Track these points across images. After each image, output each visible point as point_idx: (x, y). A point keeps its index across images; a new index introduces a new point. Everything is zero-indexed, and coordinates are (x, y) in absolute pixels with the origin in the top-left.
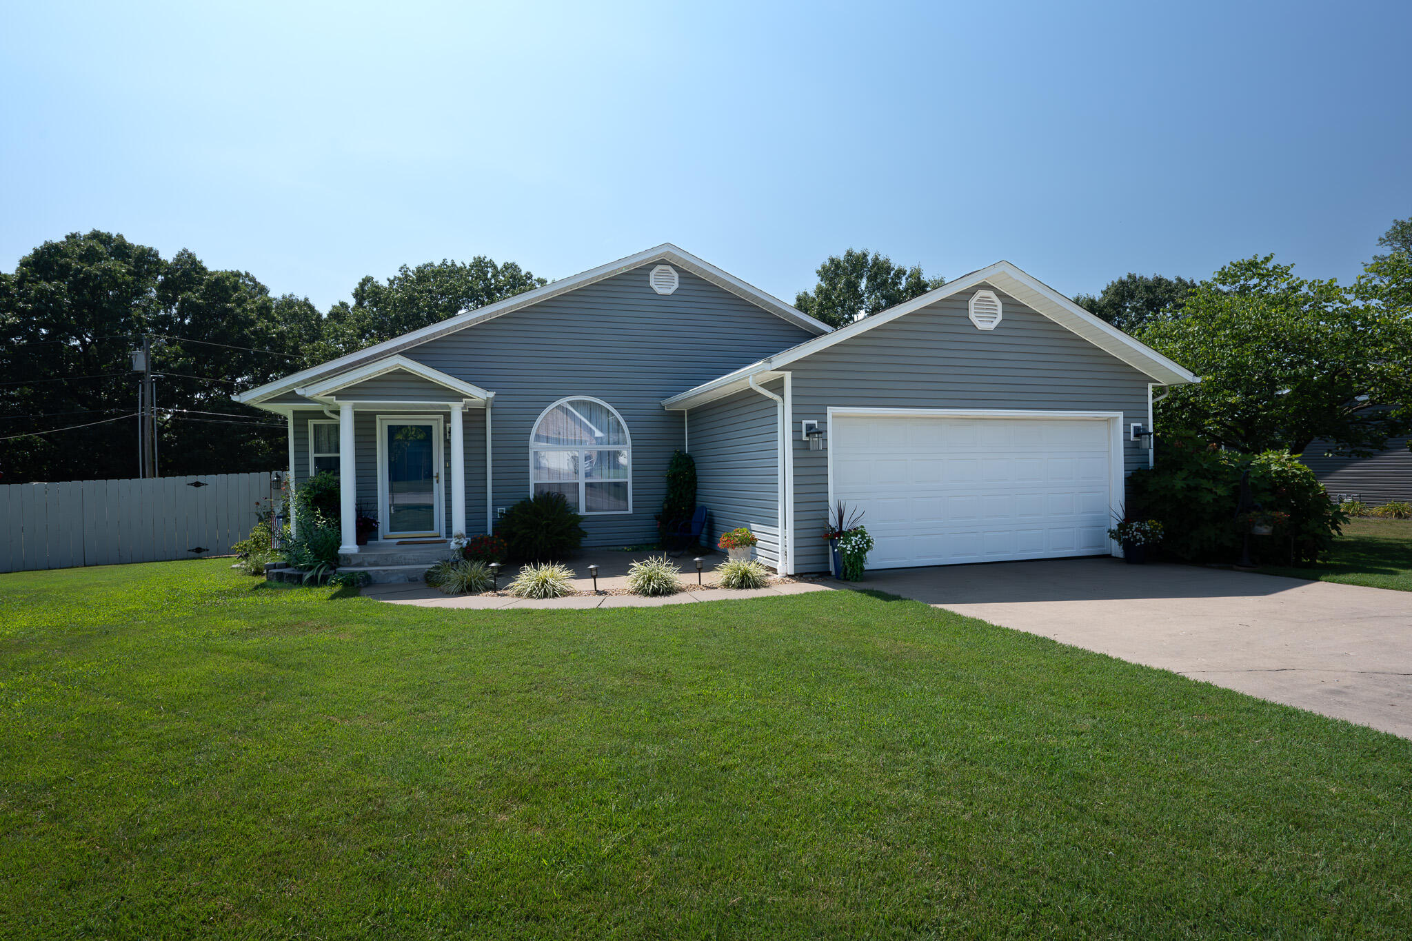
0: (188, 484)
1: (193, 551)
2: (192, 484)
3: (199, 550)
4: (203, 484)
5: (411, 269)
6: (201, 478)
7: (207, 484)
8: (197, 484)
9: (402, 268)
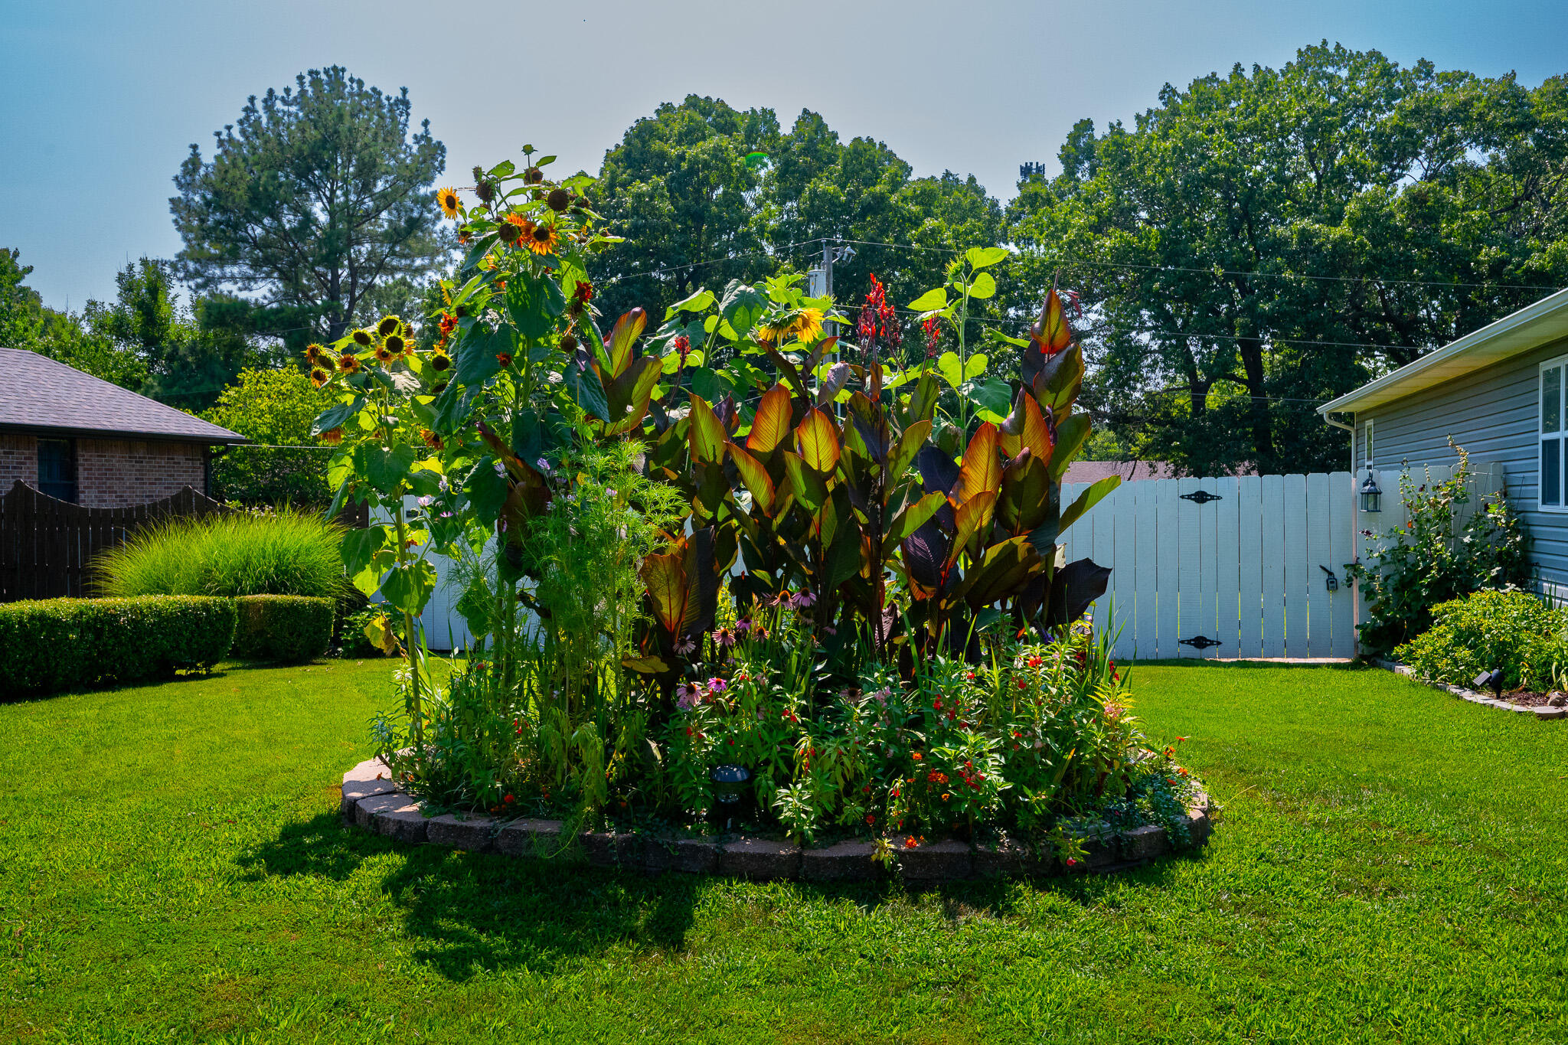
0: (1182, 497)
1: (1189, 642)
2: (1189, 497)
3: (1200, 642)
4: (1212, 498)
5: (1180, 92)
6: (1207, 484)
7: (1219, 498)
8: (1201, 497)
9: (1164, 91)
